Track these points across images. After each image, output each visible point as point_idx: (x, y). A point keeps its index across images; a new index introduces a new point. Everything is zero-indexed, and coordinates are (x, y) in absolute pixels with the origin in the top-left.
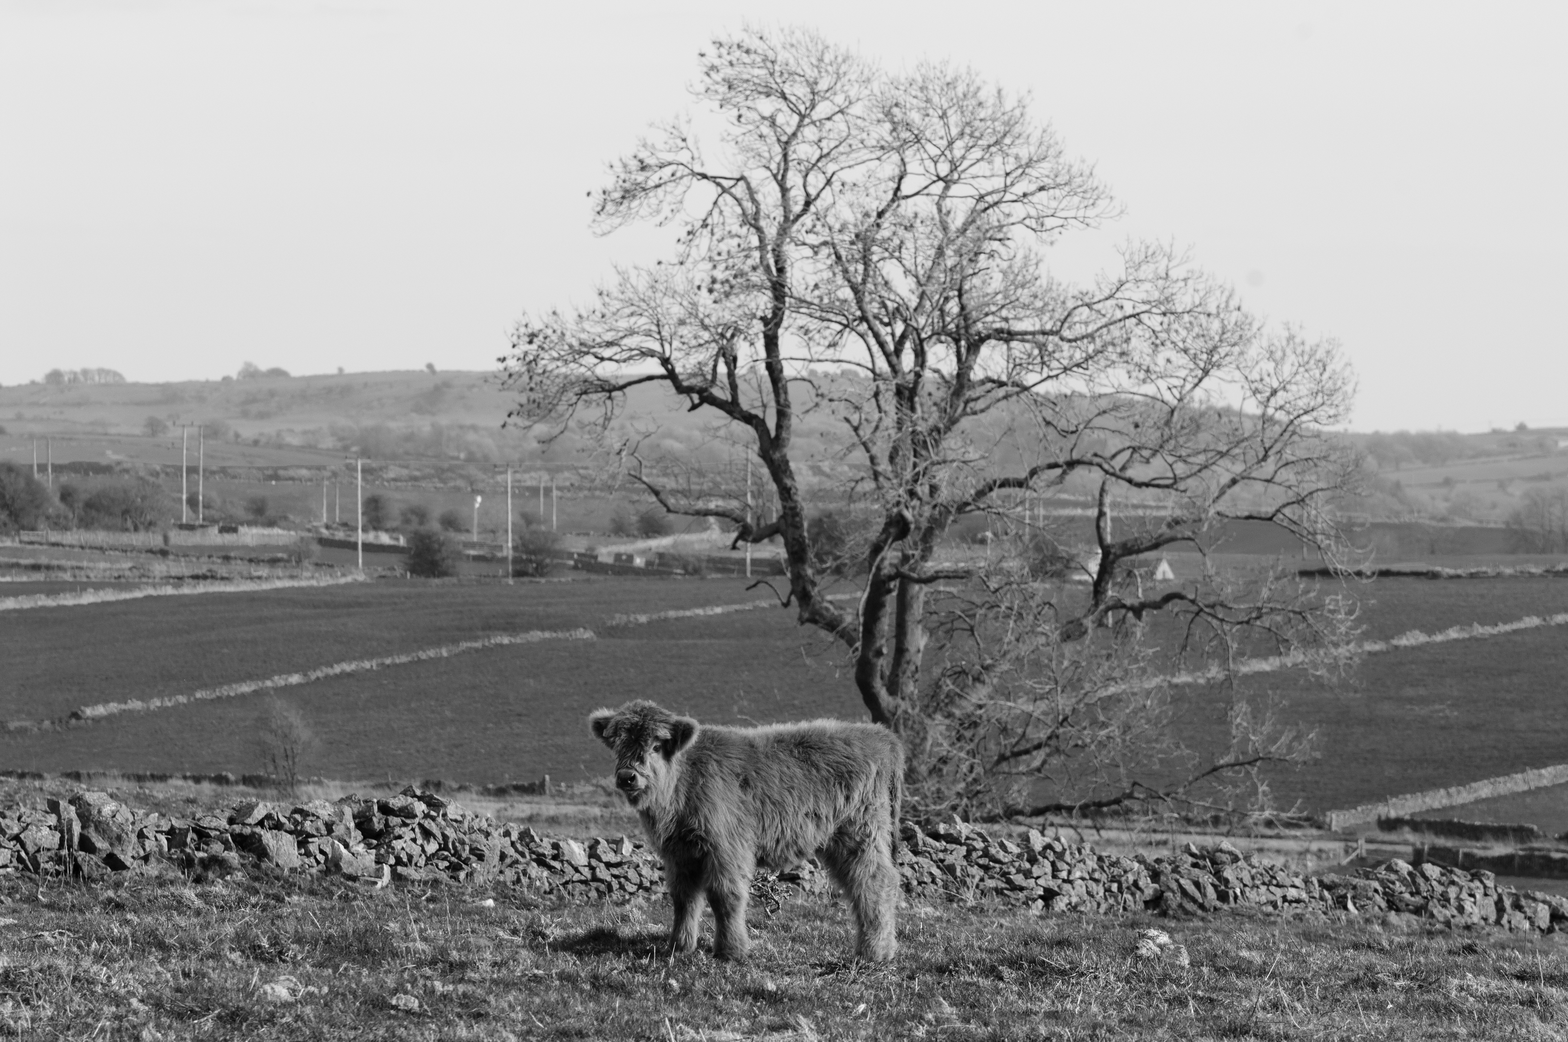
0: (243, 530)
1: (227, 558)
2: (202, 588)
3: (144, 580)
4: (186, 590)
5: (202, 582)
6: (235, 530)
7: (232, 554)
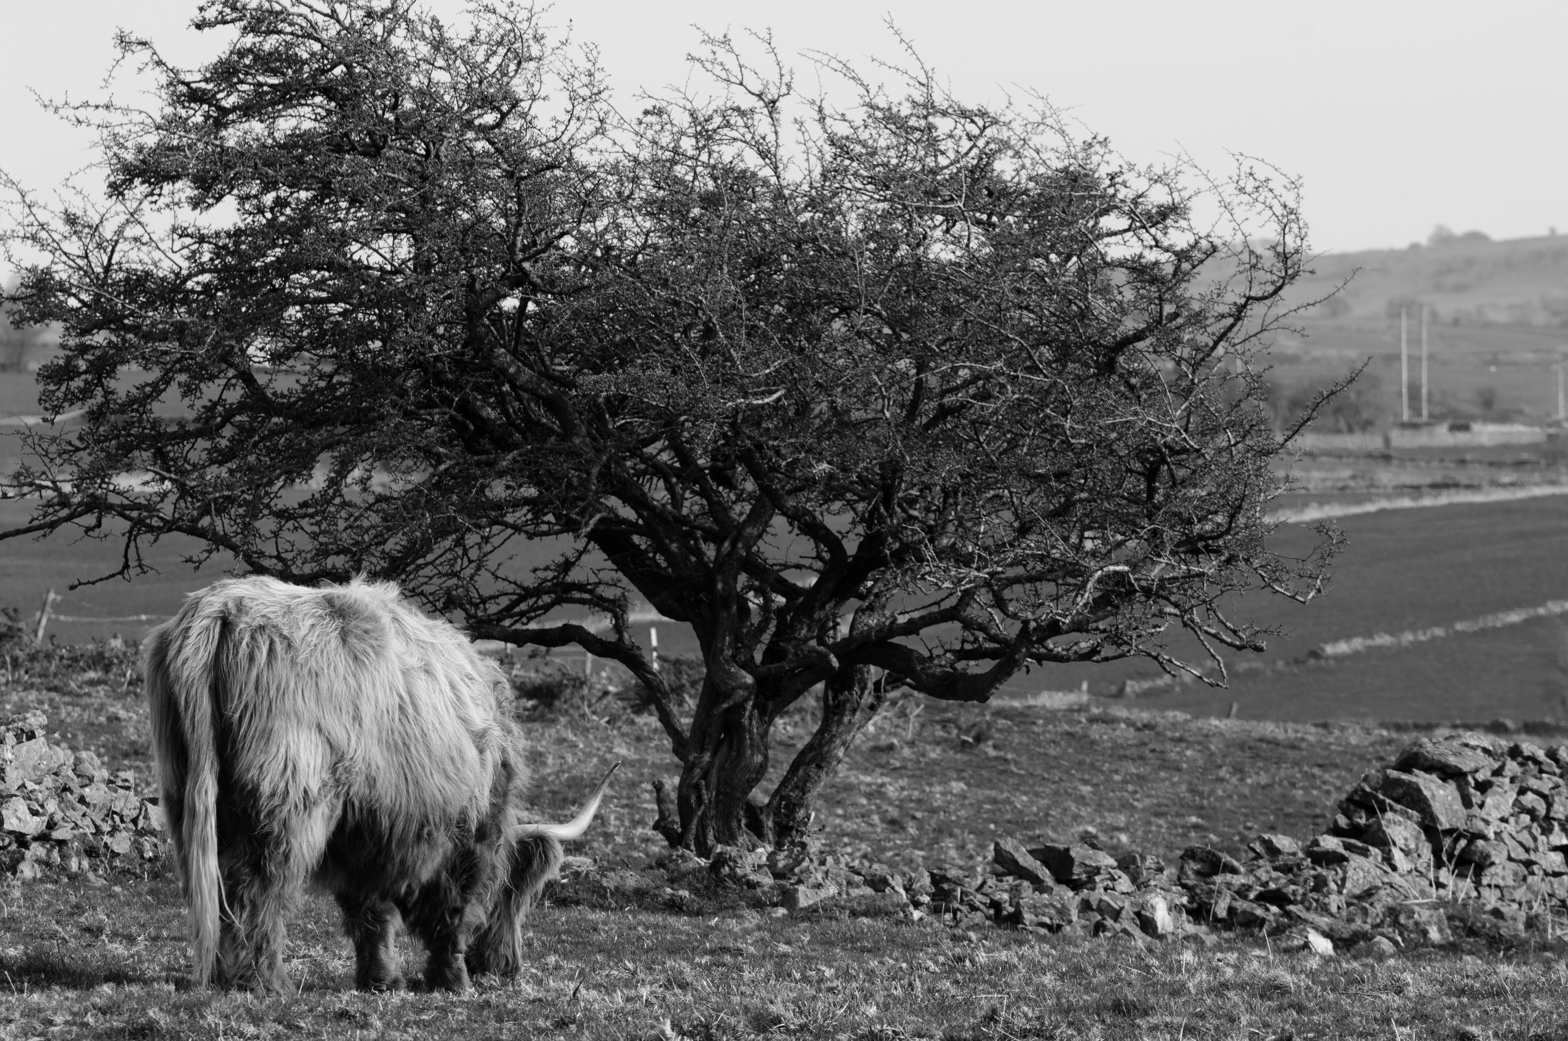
0: (1476, 427)
1: (1462, 462)
2: (1444, 499)
3: (1373, 490)
4: (1427, 502)
5: (1445, 492)
6: (1465, 428)
7: (1468, 457)
